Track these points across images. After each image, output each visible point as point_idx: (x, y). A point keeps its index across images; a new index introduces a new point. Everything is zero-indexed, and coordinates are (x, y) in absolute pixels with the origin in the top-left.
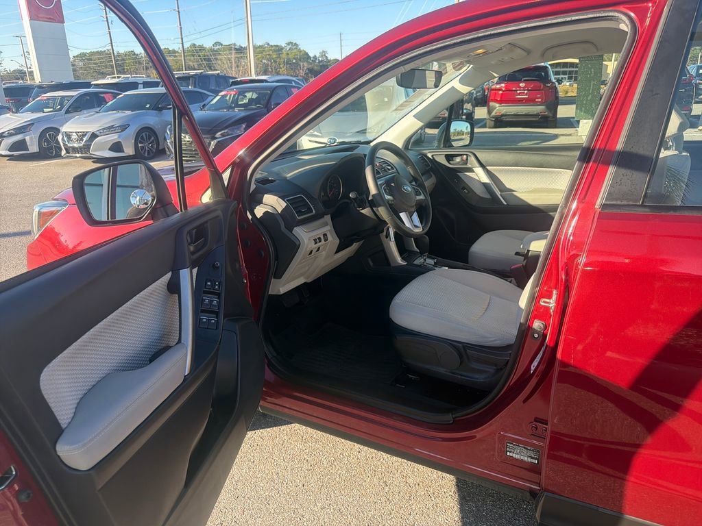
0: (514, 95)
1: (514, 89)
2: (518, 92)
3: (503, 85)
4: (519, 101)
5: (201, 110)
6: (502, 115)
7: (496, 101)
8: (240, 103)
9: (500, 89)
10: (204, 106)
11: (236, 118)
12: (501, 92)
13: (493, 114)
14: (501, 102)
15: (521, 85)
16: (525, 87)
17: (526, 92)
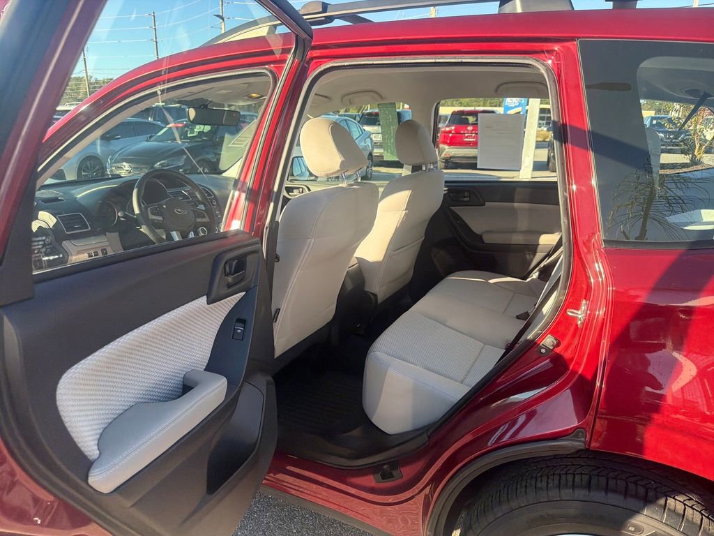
0: (462, 138)
1: (462, 132)
2: (466, 135)
3: (453, 128)
4: (467, 144)
5: (147, 141)
6: (451, 157)
7: (445, 143)
8: (189, 135)
9: (450, 132)
10: (151, 137)
11: (176, 150)
12: (451, 135)
13: (443, 155)
14: (450, 144)
15: (469, 128)
16: (472, 131)
17: (473, 135)
